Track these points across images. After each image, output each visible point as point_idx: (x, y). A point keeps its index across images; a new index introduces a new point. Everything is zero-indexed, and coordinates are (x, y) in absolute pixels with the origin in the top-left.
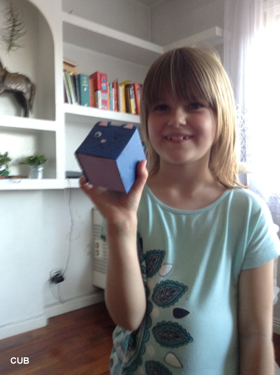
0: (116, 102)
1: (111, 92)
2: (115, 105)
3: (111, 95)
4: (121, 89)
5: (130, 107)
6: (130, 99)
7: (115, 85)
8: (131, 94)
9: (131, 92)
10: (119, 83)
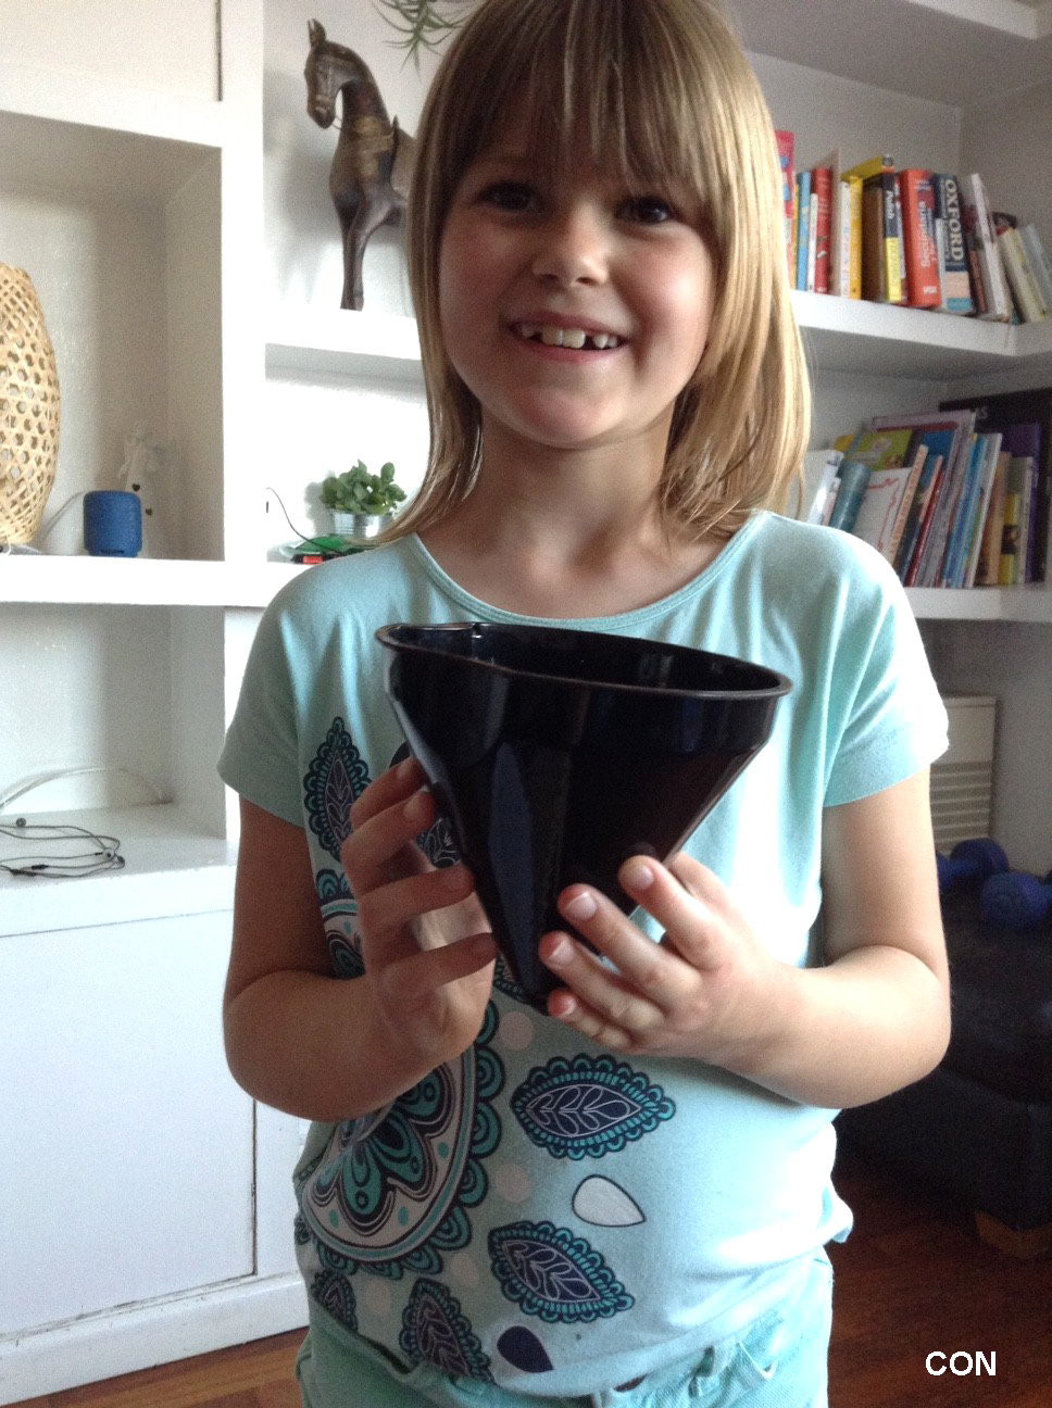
0: (823, 253)
1: (804, 210)
2: (817, 266)
3: (804, 220)
4: (848, 197)
5: (882, 272)
6: (885, 236)
7: (821, 180)
8: (890, 216)
9: (892, 209)
10: (840, 170)
